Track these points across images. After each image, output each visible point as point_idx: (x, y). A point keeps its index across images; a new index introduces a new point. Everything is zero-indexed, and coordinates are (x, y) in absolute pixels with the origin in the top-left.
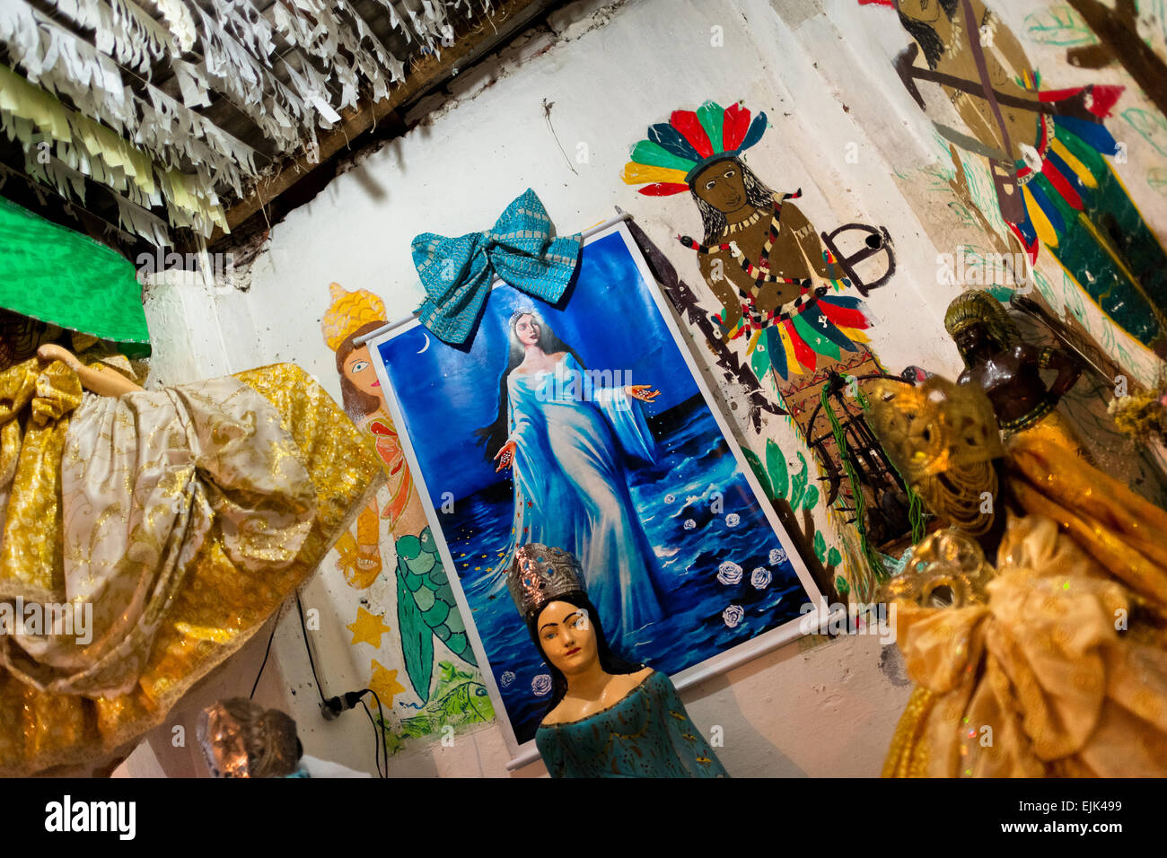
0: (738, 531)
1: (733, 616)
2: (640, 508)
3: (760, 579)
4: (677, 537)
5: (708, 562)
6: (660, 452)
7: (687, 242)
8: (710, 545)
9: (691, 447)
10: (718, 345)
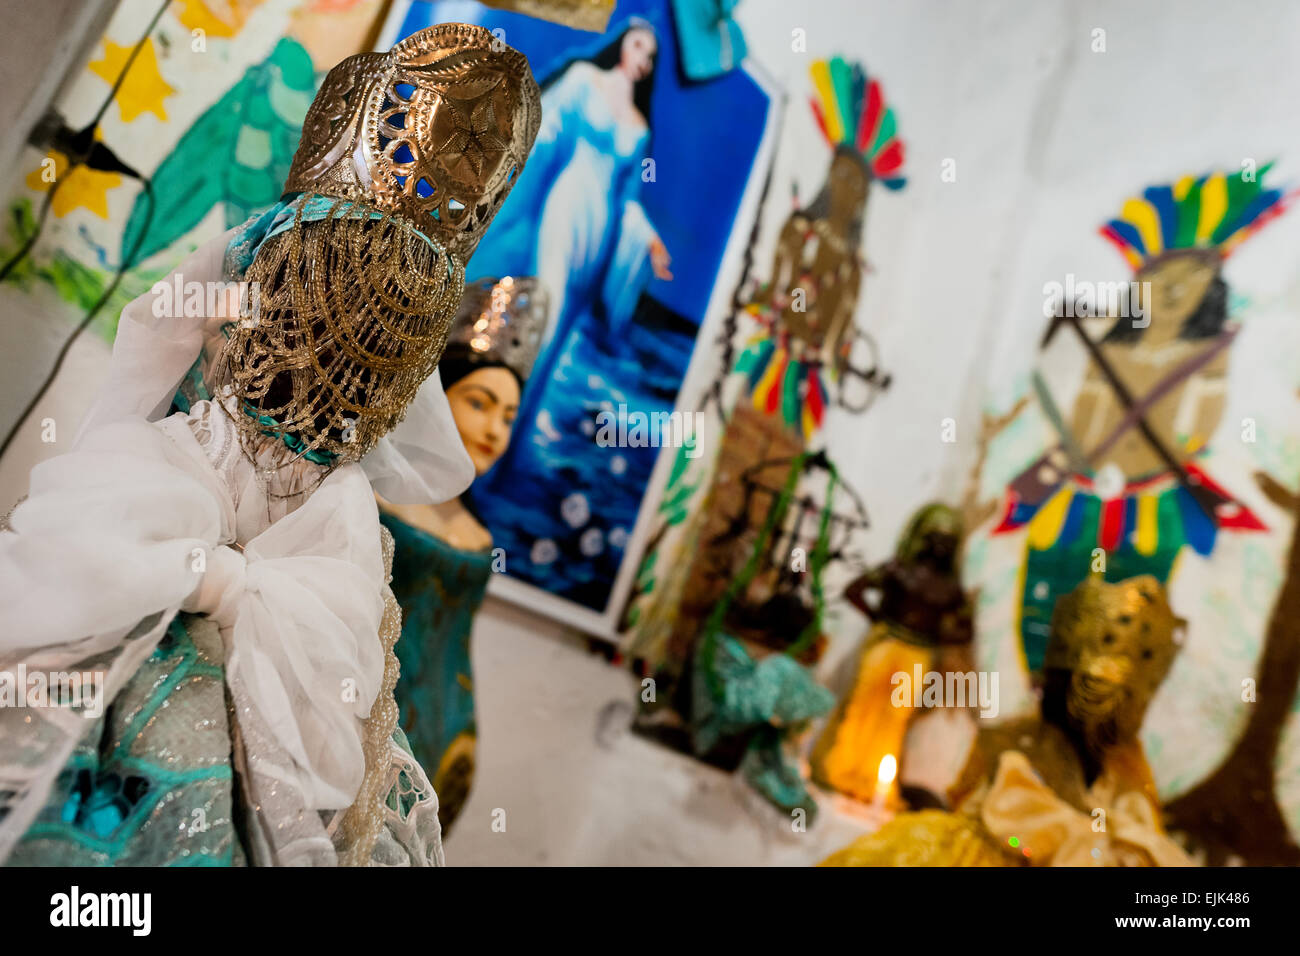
0: (614, 481)
1: (544, 552)
2: (566, 359)
3: (591, 543)
4: (569, 424)
5: (569, 480)
6: (626, 332)
7: (795, 190)
8: (584, 465)
9: (649, 360)
10: (737, 305)
